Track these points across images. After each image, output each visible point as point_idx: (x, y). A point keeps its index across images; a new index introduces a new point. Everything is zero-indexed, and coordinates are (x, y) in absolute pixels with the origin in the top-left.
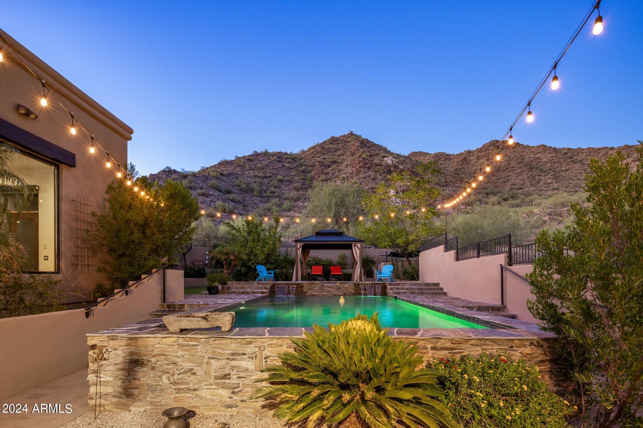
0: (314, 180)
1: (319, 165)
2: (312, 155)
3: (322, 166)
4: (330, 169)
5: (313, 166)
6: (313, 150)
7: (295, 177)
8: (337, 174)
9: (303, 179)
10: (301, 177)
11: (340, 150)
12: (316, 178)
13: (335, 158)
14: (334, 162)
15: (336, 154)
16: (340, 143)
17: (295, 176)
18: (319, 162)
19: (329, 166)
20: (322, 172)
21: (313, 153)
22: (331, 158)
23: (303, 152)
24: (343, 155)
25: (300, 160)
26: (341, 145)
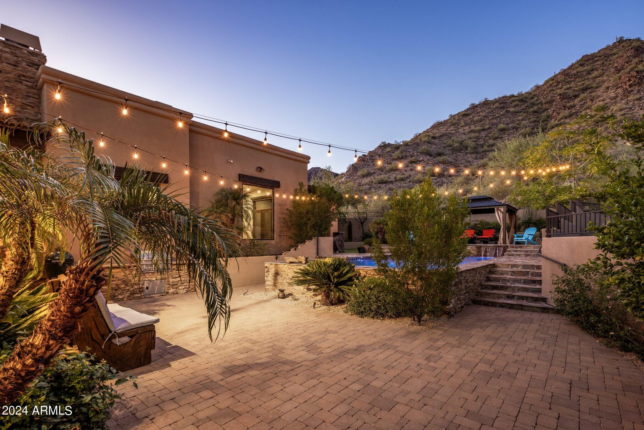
0: (551, 119)
1: (559, 99)
2: (550, 89)
3: (565, 99)
4: (576, 101)
5: (550, 102)
6: (551, 82)
7: (523, 122)
8: (589, 103)
9: (535, 121)
10: (531, 120)
11: (597, 70)
12: (554, 117)
13: (587, 83)
14: (584, 90)
15: (590, 76)
16: (597, 61)
17: (522, 120)
18: (560, 95)
19: (576, 96)
20: (564, 107)
21: (551, 85)
22: (580, 85)
23: (538, 87)
24: (601, 75)
25: (532, 98)
26: (598, 63)
